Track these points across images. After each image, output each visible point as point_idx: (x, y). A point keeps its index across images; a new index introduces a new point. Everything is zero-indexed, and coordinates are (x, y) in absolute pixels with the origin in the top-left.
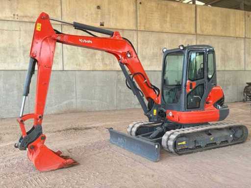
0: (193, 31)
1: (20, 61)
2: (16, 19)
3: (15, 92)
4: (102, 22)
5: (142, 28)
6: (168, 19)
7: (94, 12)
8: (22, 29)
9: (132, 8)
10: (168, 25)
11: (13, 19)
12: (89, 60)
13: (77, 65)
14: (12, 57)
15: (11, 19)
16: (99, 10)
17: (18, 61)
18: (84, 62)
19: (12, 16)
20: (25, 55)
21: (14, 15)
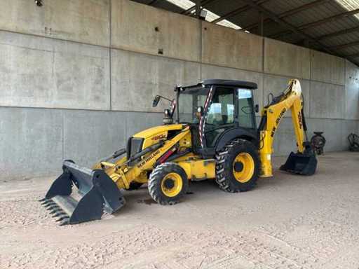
0: (260, 69)
1: (52, 94)
2: (48, 35)
3: (44, 139)
4: (161, 48)
5: (207, 61)
6: (235, 52)
7: (151, 35)
8: (56, 50)
9: (196, 34)
10: (235, 59)
11: (44, 35)
12: (144, 98)
13: (128, 103)
14: (41, 89)
15: (41, 34)
16: (157, 33)
17: (50, 95)
18: (138, 100)
19: (44, 29)
20: (60, 87)
21: (46, 28)
